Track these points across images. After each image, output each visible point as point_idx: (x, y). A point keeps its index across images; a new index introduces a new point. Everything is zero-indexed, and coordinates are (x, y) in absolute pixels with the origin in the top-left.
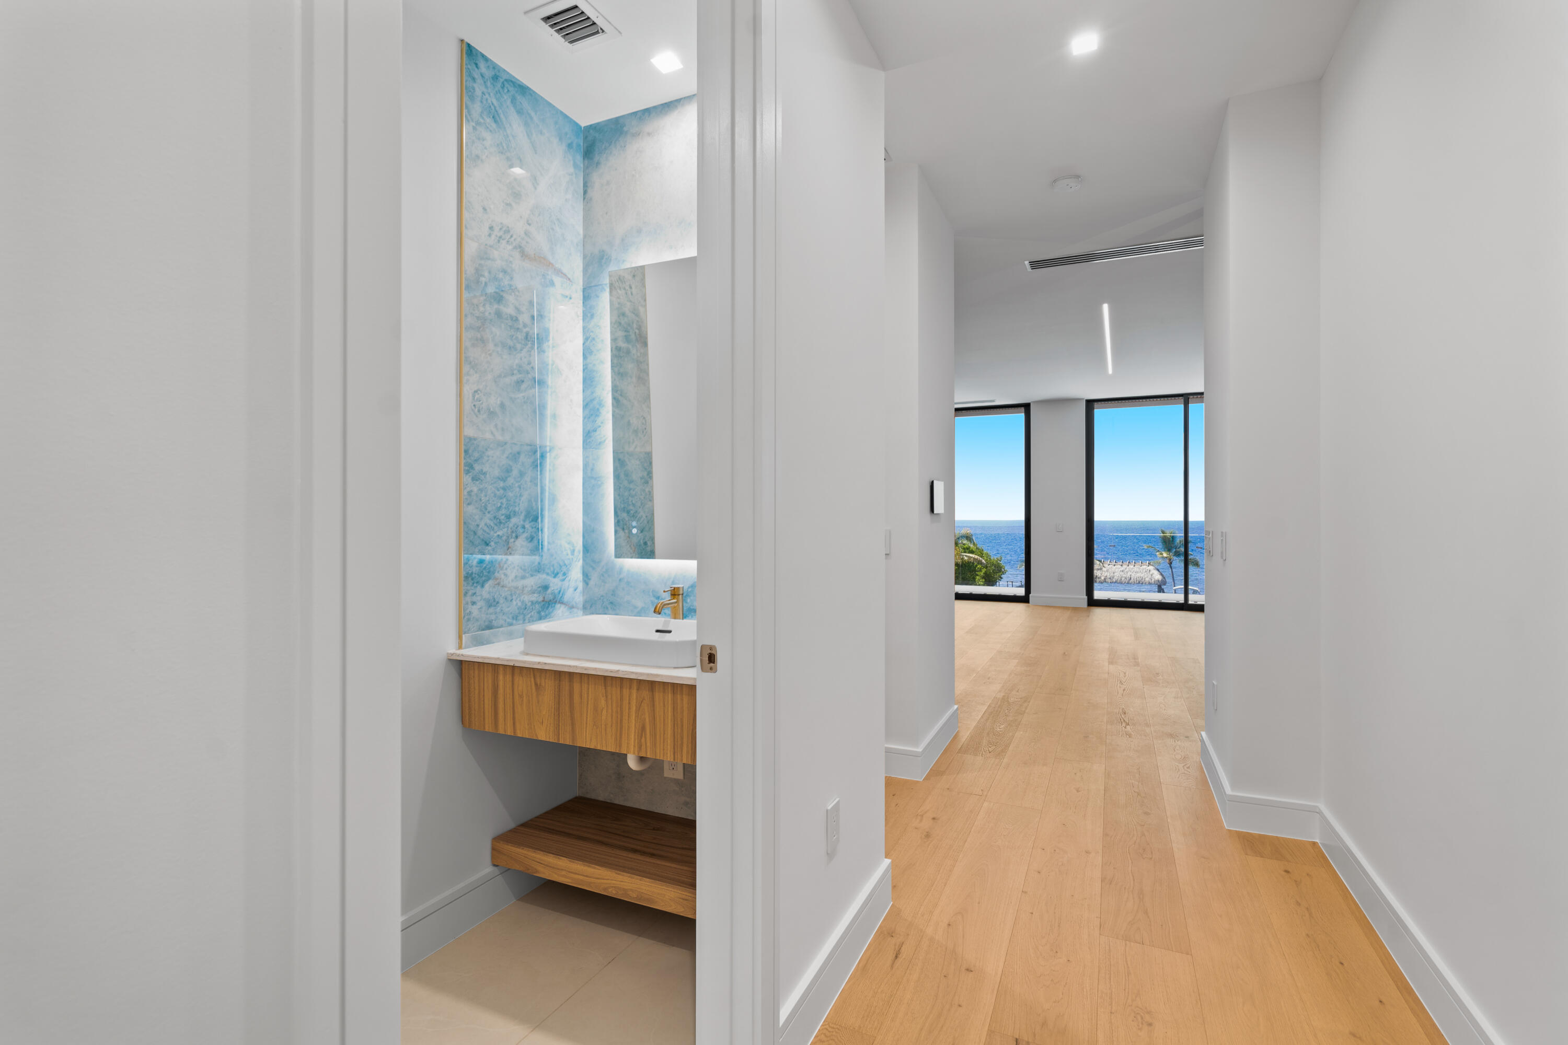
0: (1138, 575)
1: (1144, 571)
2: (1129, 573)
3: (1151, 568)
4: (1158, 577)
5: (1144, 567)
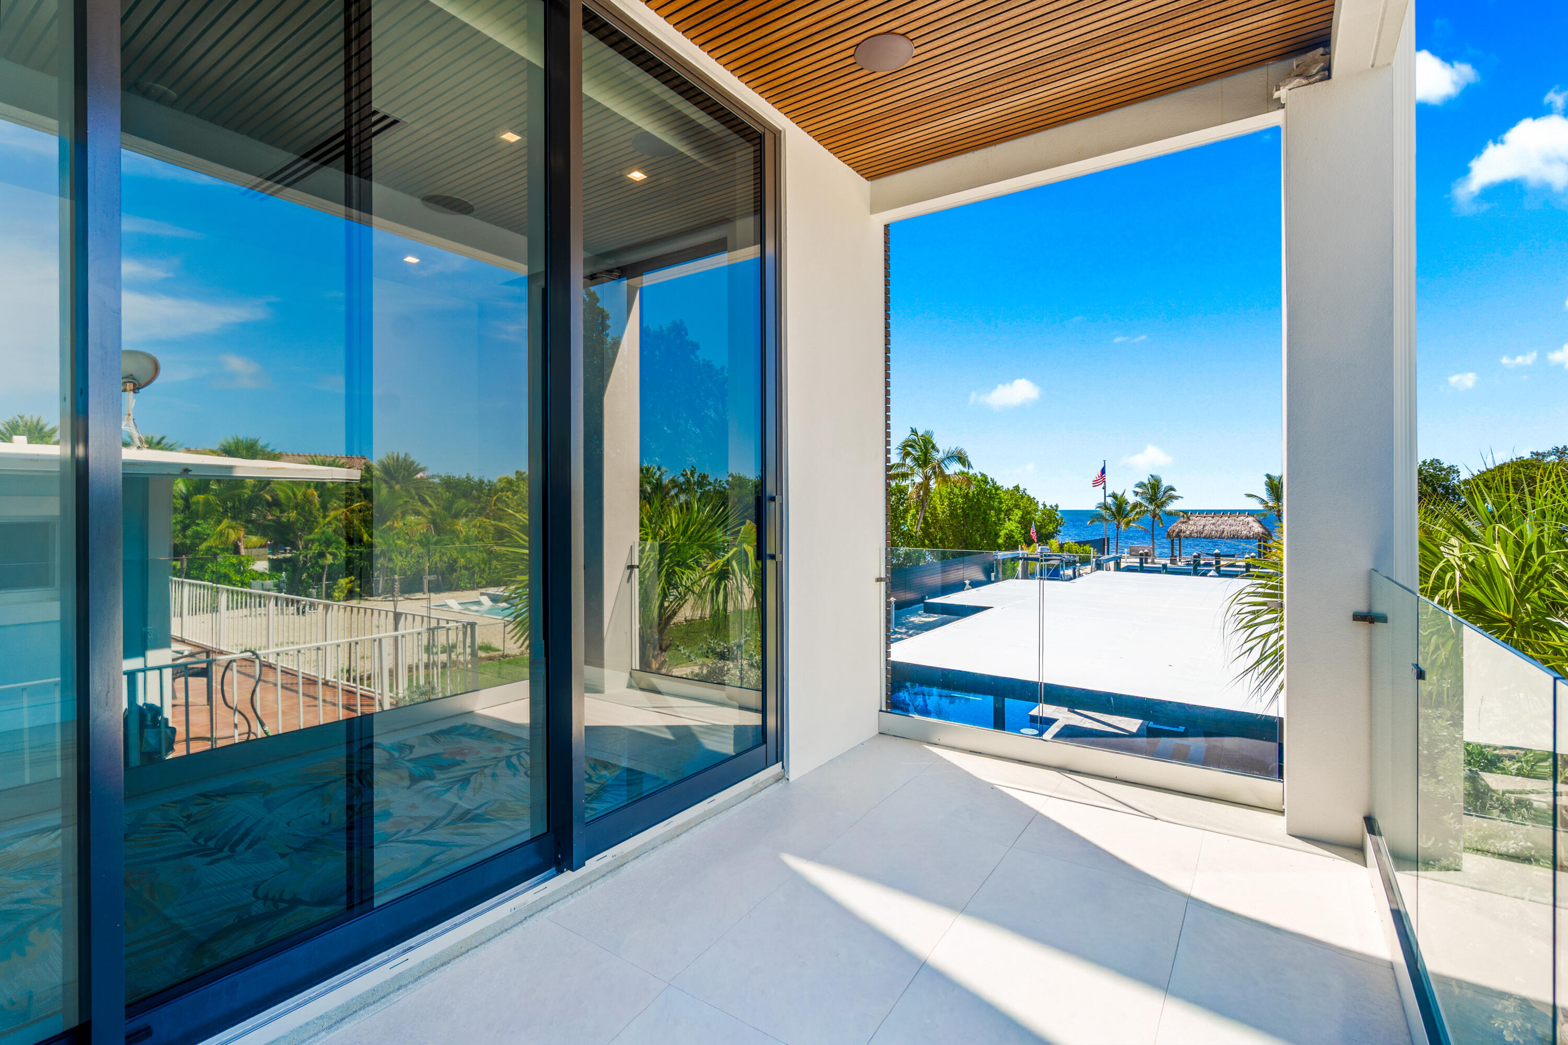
0: (1233, 528)
1: (1241, 523)
2: (1222, 526)
3: (1250, 519)
4: (1257, 528)
5: (1242, 518)
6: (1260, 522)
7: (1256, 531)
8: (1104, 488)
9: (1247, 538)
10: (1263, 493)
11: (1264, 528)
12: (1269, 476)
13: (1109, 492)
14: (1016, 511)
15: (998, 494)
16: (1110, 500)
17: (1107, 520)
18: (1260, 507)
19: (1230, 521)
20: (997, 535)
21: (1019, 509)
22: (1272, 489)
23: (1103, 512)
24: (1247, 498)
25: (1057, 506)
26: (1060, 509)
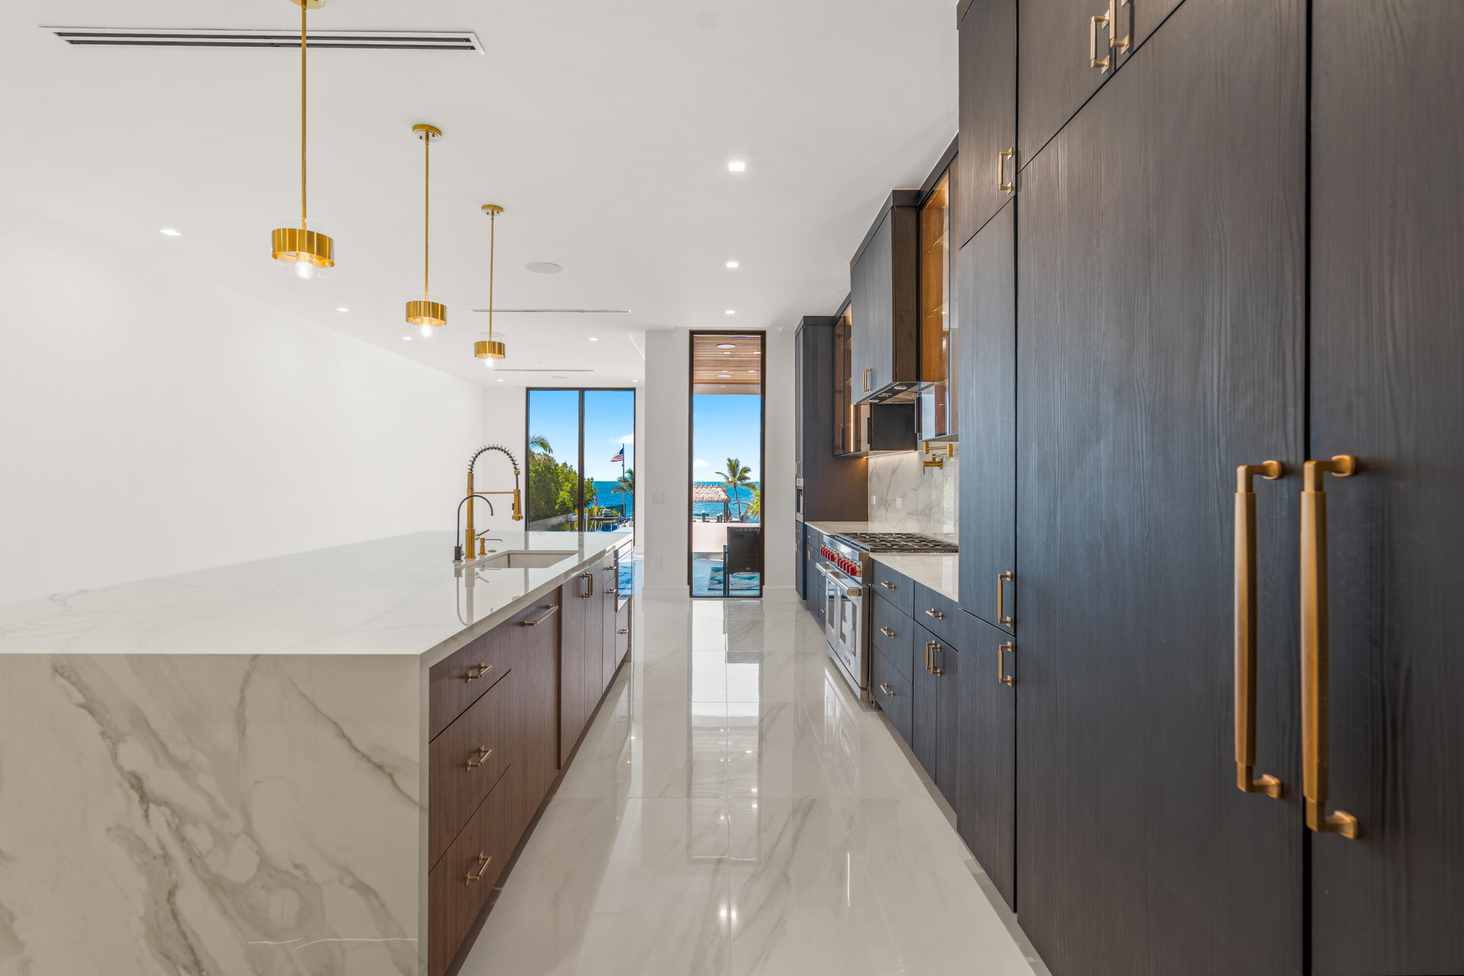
6: (725, 492)
7: (723, 498)
8: (623, 465)
9: (718, 501)
10: (726, 471)
11: (727, 496)
12: (729, 460)
13: (626, 469)
14: (567, 483)
15: (556, 470)
16: (627, 475)
17: (625, 490)
18: (724, 480)
19: (707, 491)
20: (555, 503)
21: (569, 481)
22: (731, 468)
23: (623, 484)
24: (717, 475)
25: (592, 479)
26: (594, 480)
